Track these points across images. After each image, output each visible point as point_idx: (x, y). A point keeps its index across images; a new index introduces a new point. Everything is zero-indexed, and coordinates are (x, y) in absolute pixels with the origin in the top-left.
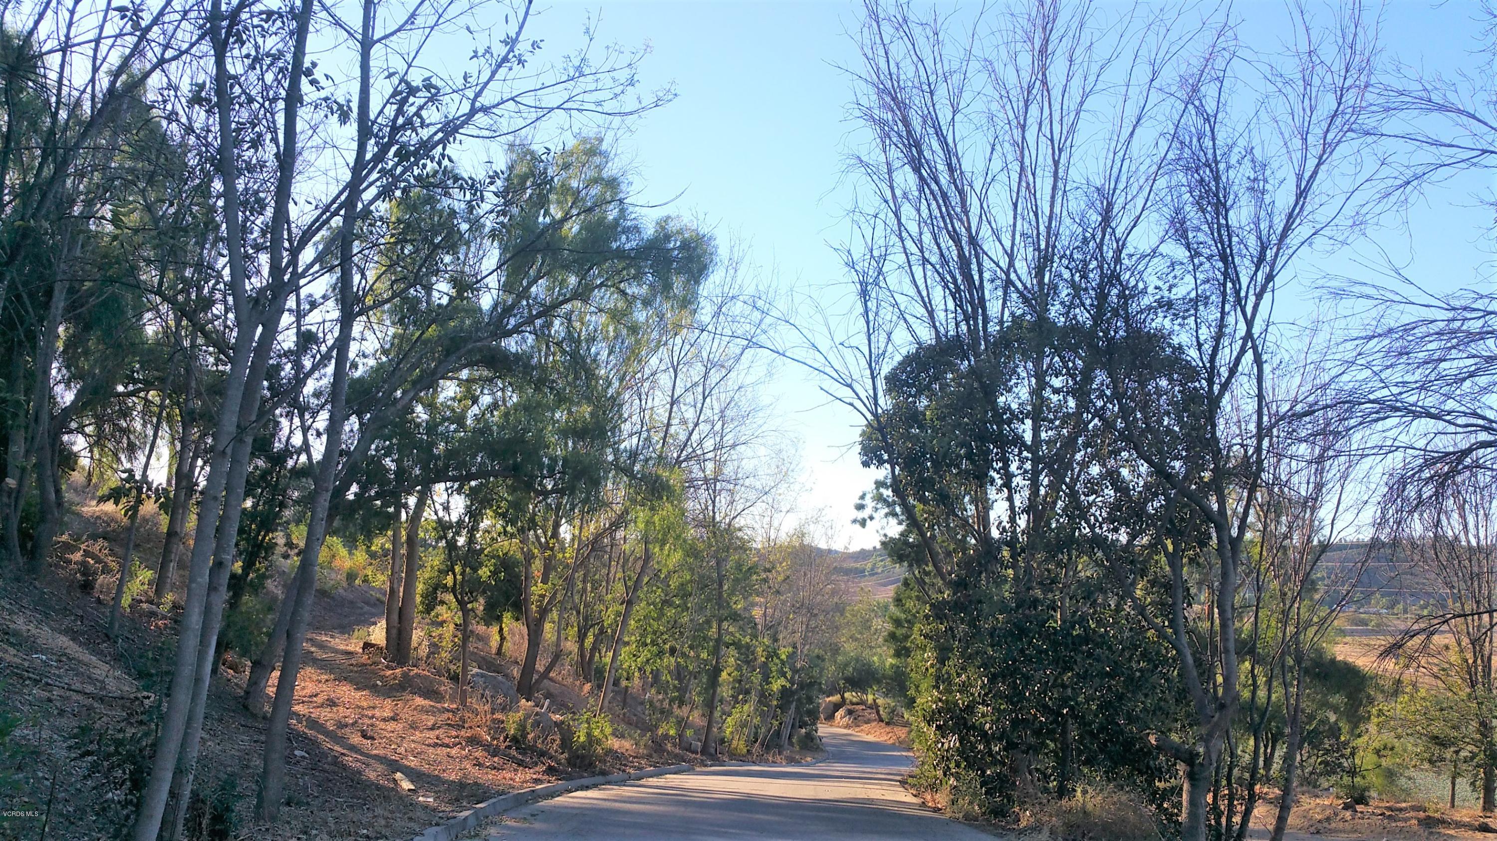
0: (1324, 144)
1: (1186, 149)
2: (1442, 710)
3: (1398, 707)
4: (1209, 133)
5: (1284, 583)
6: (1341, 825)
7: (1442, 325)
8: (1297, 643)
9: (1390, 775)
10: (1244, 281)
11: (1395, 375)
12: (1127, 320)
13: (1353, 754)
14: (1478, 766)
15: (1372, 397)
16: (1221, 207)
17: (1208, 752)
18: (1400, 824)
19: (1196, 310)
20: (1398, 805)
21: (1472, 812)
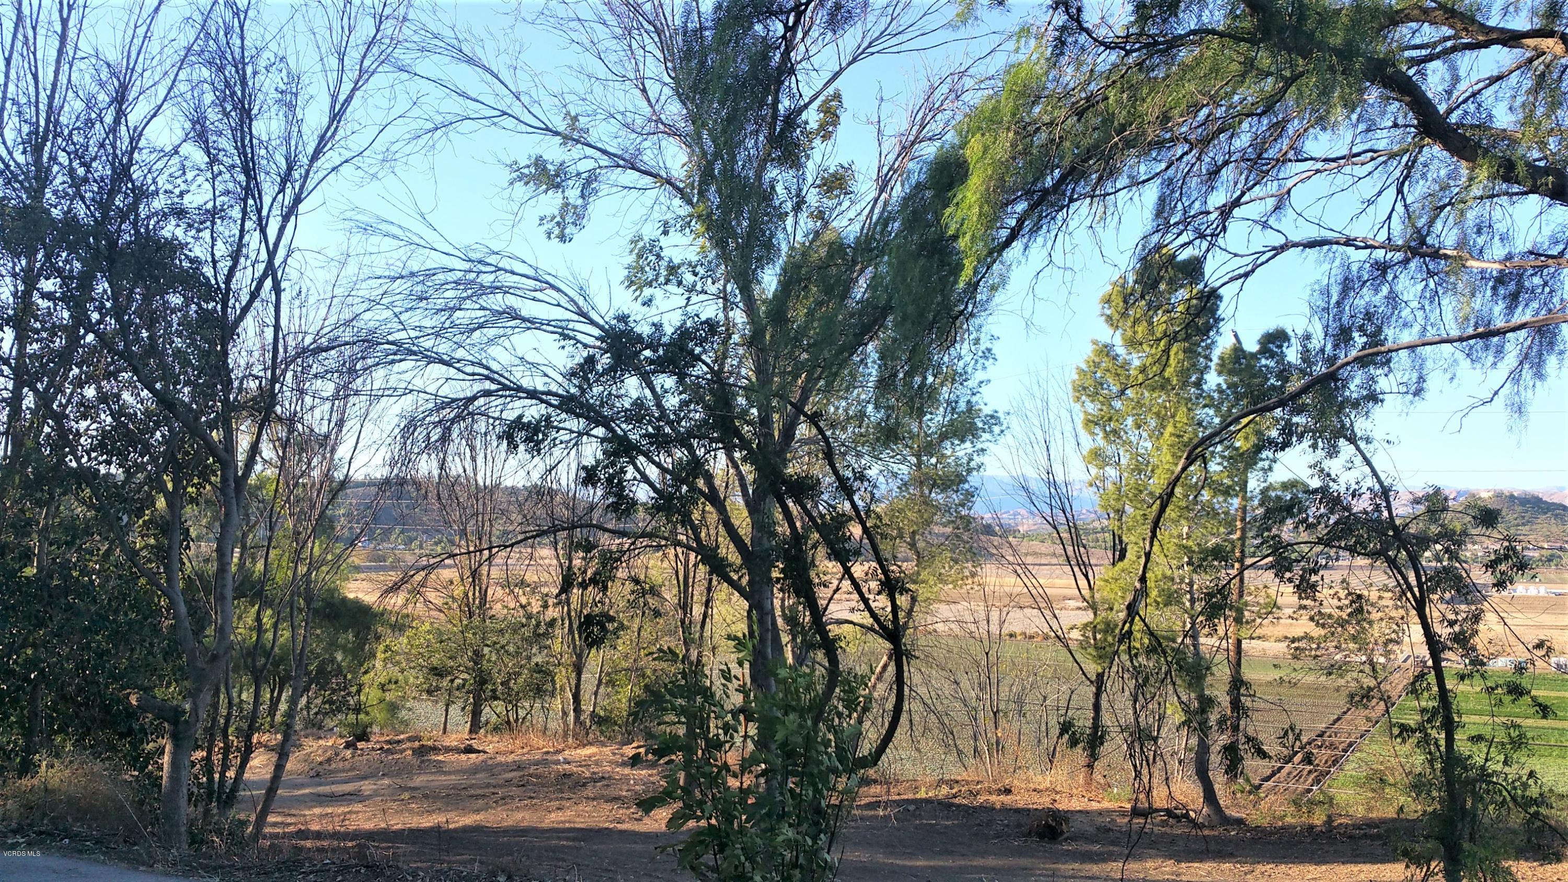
0: (360, 70)
1: (211, 42)
2: (441, 642)
3: (402, 642)
4: (238, 30)
5: (299, 521)
6: (341, 765)
7: (460, 274)
8: (309, 582)
9: (393, 708)
10: (267, 200)
11: (413, 319)
12: (135, 224)
13: (359, 692)
14: (468, 692)
15: (390, 338)
16: (246, 116)
17: (195, 709)
18: (396, 756)
19: (213, 223)
20: (396, 738)
21: (459, 736)
